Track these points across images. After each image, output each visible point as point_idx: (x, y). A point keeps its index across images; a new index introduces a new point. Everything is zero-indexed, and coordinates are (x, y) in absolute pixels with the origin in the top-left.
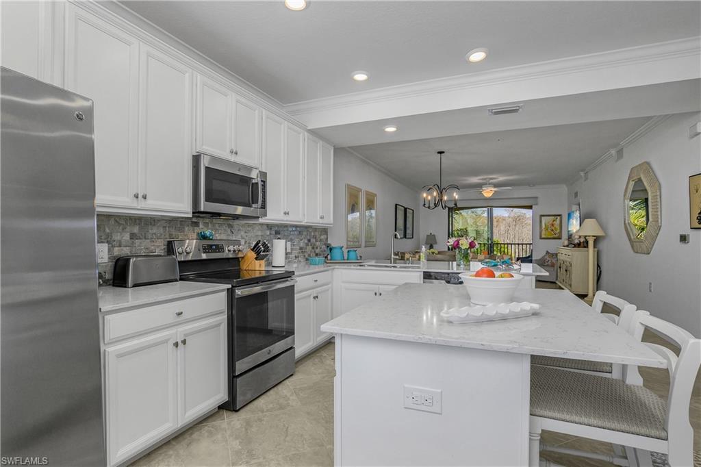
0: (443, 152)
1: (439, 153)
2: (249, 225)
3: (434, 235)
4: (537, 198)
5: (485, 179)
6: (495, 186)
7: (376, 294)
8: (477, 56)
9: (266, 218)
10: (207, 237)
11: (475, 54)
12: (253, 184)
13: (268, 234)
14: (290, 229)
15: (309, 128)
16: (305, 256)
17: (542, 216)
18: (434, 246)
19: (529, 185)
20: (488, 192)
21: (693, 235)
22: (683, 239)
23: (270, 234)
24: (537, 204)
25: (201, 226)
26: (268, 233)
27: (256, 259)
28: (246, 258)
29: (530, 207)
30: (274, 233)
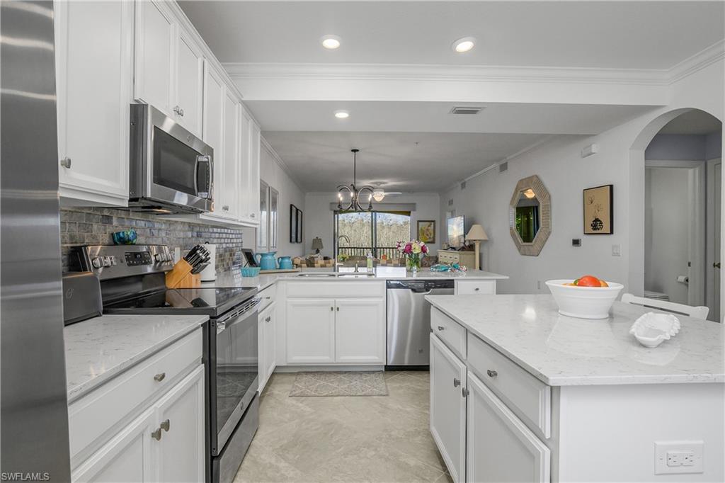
0: (358, 151)
1: (352, 151)
2: (171, 223)
3: (320, 239)
4: (415, 204)
5: (376, 183)
6: (386, 190)
7: (332, 309)
8: (464, 46)
9: (210, 213)
10: (129, 240)
11: (464, 43)
12: (198, 162)
13: (190, 236)
14: (211, 230)
15: (243, 99)
16: (223, 266)
17: (419, 221)
18: (321, 251)
19: (409, 192)
20: (379, 196)
21: (585, 240)
22: (576, 242)
23: (192, 236)
24: (414, 210)
25: (115, 222)
26: (190, 234)
27: (193, 272)
28: (174, 272)
29: (408, 213)
30: (195, 234)
